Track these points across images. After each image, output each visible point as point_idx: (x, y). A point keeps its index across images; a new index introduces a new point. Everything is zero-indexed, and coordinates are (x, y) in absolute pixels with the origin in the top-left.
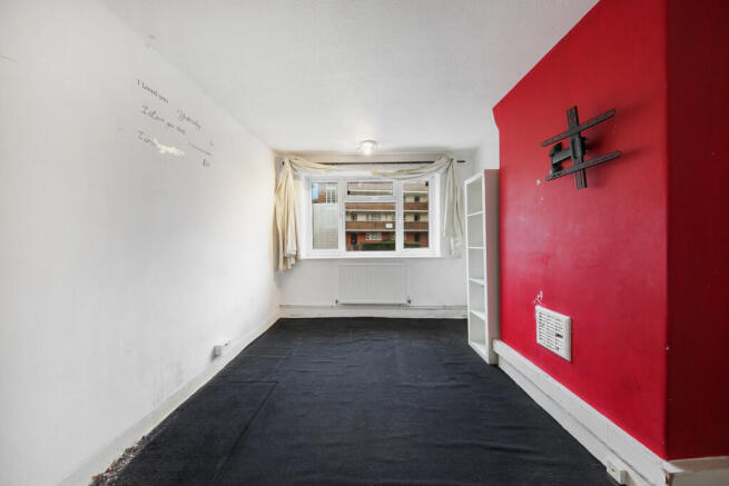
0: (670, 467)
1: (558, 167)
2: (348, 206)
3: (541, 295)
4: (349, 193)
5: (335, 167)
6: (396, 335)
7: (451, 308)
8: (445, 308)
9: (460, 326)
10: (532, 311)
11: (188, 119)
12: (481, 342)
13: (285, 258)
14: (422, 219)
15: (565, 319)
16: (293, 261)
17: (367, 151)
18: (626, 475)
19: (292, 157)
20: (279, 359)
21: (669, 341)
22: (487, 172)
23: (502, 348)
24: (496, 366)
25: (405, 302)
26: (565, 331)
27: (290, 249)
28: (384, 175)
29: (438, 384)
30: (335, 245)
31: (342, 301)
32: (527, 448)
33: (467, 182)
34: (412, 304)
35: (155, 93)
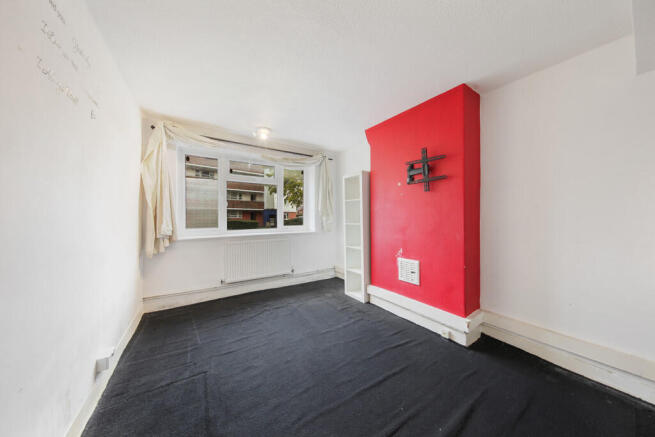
0: (467, 320)
1: (412, 178)
2: (230, 185)
3: (401, 251)
4: (231, 171)
5: (221, 143)
6: (292, 300)
7: (323, 271)
8: (318, 272)
9: (337, 283)
10: (395, 262)
11: (81, 53)
12: (357, 290)
13: (157, 240)
14: (258, 199)
15: (417, 263)
16: (167, 243)
17: (263, 136)
18: (450, 334)
19: (168, 123)
20: (187, 352)
21: (465, 264)
22: (363, 172)
23: (374, 290)
24: (369, 303)
25: (289, 272)
26: (417, 270)
27: (165, 228)
28: (272, 159)
29: (345, 324)
30: (215, 224)
31: (228, 280)
32: (407, 340)
33: (344, 177)
34: (295, 273)
35: (54, 6)
